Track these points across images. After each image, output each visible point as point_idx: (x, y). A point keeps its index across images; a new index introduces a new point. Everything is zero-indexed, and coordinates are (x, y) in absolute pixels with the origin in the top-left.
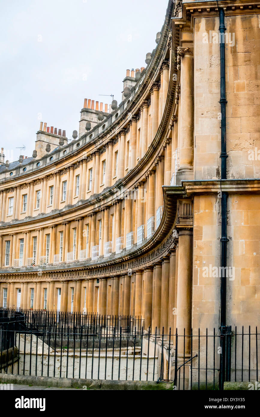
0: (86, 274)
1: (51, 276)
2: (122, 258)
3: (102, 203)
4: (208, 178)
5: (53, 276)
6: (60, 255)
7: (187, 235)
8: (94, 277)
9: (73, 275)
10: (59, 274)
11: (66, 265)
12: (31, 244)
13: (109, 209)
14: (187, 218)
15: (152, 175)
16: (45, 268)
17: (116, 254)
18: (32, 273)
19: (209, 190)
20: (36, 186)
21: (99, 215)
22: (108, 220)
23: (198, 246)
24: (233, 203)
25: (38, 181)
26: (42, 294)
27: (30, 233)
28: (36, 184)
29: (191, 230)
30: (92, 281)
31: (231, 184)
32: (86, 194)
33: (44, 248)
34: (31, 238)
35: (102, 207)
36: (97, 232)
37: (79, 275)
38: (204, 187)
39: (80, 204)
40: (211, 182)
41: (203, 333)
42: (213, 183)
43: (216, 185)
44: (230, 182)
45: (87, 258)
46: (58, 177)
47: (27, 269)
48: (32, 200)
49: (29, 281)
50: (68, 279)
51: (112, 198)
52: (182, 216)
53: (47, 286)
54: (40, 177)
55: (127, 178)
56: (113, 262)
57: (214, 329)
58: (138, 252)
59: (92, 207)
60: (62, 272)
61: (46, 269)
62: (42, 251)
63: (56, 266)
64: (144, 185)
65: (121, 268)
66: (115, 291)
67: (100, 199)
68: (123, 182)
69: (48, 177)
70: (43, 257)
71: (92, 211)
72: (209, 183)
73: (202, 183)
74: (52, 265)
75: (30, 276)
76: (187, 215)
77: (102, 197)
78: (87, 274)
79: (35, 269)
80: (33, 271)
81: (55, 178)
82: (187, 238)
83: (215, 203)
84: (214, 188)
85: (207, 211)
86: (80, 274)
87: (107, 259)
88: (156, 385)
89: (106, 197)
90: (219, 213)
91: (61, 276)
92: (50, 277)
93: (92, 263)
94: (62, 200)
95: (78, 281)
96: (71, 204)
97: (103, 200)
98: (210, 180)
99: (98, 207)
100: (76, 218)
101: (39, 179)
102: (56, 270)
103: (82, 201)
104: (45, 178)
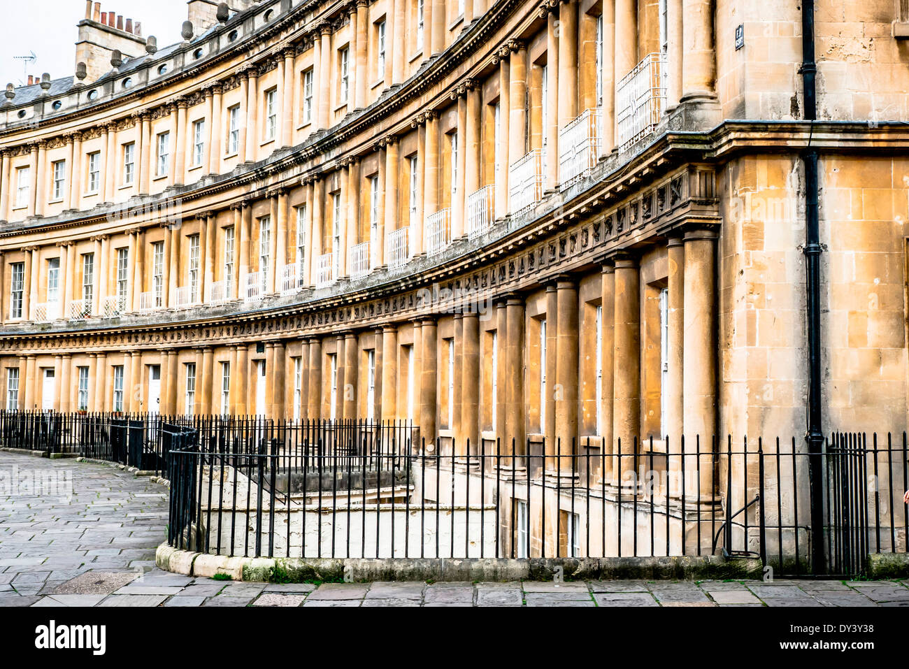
0: (228, 334)
1: (133, 340)
2: (343, 298)
3: (271, 181)
4: (772, 117)
5: (140, 339)
6: (152, 294)
7: (707, 239)
8: (251, 339)
9: (194, 335)
10: (154, 334)
11: (173, 315)
12: (77, 271)
13: (288, 194)
14: (707, 203)
15: (434, 120)
16: (119, 323)
17: (316, 288)
18: (85, 334)
19: (781, 143)
20: (88, 142)
21: (261, 207)
22: (287, 218)
23: (754, 262)
24: (829, 171)
25: (92, 131)
26: (110, 379)
27: (76, 245)
28: (87, 138)
29: (716, 229)
30: (244, 348)
31: (832, 131)
32: (222, 161)
33: (111, 278)
34: (78, 256)
35: (270, 189)
36: (256, 244)
37: (208, 336)
38: (772, 135)
39: (209, 182)
40: (790, 126)
41: (770, 448)
42: (793, 128)
43: (799, 132)
44: (830, 127)
45: (233, 297)
46: (146, 124)
47: (70, 324)
48: (79, 172)
49: (74, 350)
50: (180, 344)
51: (300, 170)
52: (698, 199)
53: (123, 360)
54: (98, 123)
55: (349, 128)
56: (312, 306)
57: (793, 439)
58: (402, 284)
59: (243, 190)
60: (164, 331)
61: (121, 325)
62: (108, 285)
63: (148, 318)
64: (398, 143)
65: (334, 320)
66: (314, 368)
67: (267, 173)
68: (337, 136)
69: (118, 123)
70: (111, 298)
71: (242, 198)
72: (785, 126)
73: (769, 126)
74: (136, 316)
75: (77, 339)
76: (706, 197)
77: (272, 168)
78: (231, 333)
79: (92, 325)
80: (87, 328)
81: (138, 125)
82: (708, 245)
83: (789, 171)
84: (793, 139)
85: (772, 187)
86: (211, 334)
87: (290, 302)
88: (725, 565)
89: (281, 168)
90: (798, 192)
91: (161, 339)
92: (130, 341)
93: (245, 308)
94: (157, 175)
95: (206, 348)
96: (181, 183)
97: (275, 174)
98: (777, 121)
99: (258, 190)
100: (199, 214)
101: (95, 128)
102: (147, 326)
103: (212, 176)
104: (112, 125)
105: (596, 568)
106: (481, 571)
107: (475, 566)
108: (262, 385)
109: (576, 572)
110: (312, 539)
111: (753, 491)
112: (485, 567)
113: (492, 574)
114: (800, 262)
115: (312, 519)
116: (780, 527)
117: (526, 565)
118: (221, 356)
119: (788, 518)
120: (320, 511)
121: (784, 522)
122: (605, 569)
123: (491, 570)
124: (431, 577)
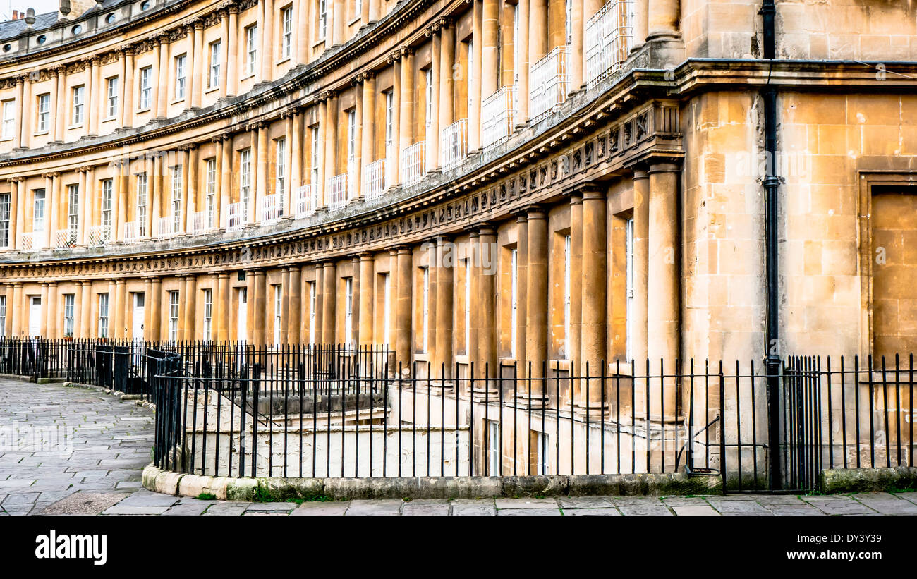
0: (211, 262)
1: (118, 268)
2: (322, 228)
3: (251, 114)
4: (734, 56)
5: (124, 267)
6: (136, 224)
7: (671, 172)
8: (234, 267)
9: (177, 264)
10: (138, 263)
11: (157, 245)
12: (63, 201)
13: (268, 127)
14: (671, 138)
15: (409, 57)
16: (103, 252)
17: (296, 218)
18: (70, 262)
19: (742, 81)
20: (72, 76)
21: (241, 140)
22: (267, 150)
23: (716, 195)
24: (788, 109)
25: (76, 65)
26: (94, 306)
27: (61, 176)
28: (71, 72)
29: (679, 163)
30: (225, 276)
31: (790, 70)
32: (204, 94)
33: (96, 209)
34: (64, 187)
35: (251, 122)
36: (236, 176)
37: (190, 264)
38: (733, 73)
39: (191, 115)
40: (750, 65)
41: (730, 370)
42: (753, 67)
43: (758, 70)
44: (788, 66)
45: (215, 227)
46: (129, 58)
47: (55, 253)
48: (64, 105)
49: (60, 278)
50: (163, 273)
51: (280, 105)
52: (662, 134)
53: (108, 288)
54: (83, 58)
55: (327, 63)
56: (291, 236)
57: (752, 362)
58: (379, 215)
59: (224, 123)
60: (148, 260)
61: (106, 254)
62: (92, 216)
63: (132, 247)
64: (375, 78)
65: (313, 248)
66: (294, 295)
67: (248, 107)
68: (316, 72)
69: (102, 57)
70: (96, 227)
71: (223, 131)
72: (745, 65)
73: (731, 65)
74: (121, 245)
75: (63, 268)
76: (670, 131)
77: (252, 102)
78: (213, 261)
79: (78, 254)
80: (73, 257)
81: (121, 59)
82: (671, 178)
83: (749, 107)
84: (753, 77)
85: (733, 123)
86: (194, 262)
87: (270, 231)
88: (687, 481)
89: (261, 102)
90: (758, 128)
91: (145, 267)
92: (114, 270)
93: (226, 238)
94: (140, 108)
95: (189, 276)
96: (164, 116)
97: (255, 107)
98: (738, 59)
99: (239, 123)
100: (182, 146)
101: (79, 62)
102: (132, 255)
103: (194, 110)
104: (96, 59)
105: (565, 485)
106: (456, 488)
107: (450, 484)
108: (244, 311)
109: (547, 489)
110: (293, 460)
111: (714, 412)
112: (460, 485)
113: (466, 492)
114: (759, 194)
115: (293, 440)
116: (739, 445)
117: (499, 483)
118: (204, 283)
119: (747, 437)
120: (301, 433)
121: (743, 440)
122: (574, 486)
123: (465, 488)
124: (408, 495)
